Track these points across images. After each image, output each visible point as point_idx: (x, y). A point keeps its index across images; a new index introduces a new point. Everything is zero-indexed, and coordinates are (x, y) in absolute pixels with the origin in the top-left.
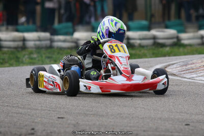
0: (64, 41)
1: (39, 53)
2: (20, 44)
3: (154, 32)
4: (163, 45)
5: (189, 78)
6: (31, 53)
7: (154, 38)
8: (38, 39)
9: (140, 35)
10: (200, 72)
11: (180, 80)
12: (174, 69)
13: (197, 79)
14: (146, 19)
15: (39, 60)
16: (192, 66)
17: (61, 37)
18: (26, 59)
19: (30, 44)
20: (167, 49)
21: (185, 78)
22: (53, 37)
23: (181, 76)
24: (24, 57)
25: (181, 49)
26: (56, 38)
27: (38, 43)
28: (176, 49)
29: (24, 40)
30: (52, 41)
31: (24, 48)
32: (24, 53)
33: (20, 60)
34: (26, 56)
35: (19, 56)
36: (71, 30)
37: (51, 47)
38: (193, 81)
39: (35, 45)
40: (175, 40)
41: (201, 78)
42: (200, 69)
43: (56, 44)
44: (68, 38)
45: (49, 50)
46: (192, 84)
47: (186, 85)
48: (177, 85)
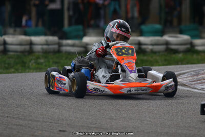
0: (73, 46)
1: (46, 58)
2: (27, 47)
3: (167, 38)
4: (176, 52)
5: (200, 89)
6: (38, 58)
7: (167, 43)
8: (45, 43)
9: (152, 41)
11: (190, 91)
12: (185, 79)
14: (160, 23)
15: (46, 65)
16: (203, 76)
17: (70, 42)
18: (32, 64)
19: (38, 48)
20: (180, 55)
21: (196, 89)
22: (61, 41)
23: (192, 86)
24: (30, 61)
25: (195, 56)
26: (65, 42)
27: (45, 47)
28: (189, 56)
29: (31, 44)
30: (60, 45)
31: (31, 52)
32: (31, 57)
33: (27, 65)
34: (33, 61)
35: (25, 60)
36: (81, 33)
37: (59, 51)
38: (203, 92)
39: (42, 49)
40: (189, 46)
43: (64, 49)
44: (76, 42)
45: (57, 55)
46: (203, 95)
47: (196, 96)
48: (186, 96)
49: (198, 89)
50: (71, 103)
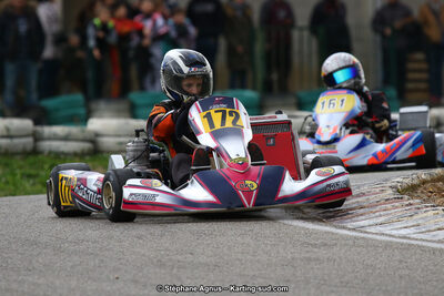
0: (66, 138)
1: (7, 165)
5: (353, 229)
8: (5, 133)
10: (377, 214)
11: (333, 234)
13: (372, 230)
14: (254, 88)
15: (7, 183)
16: (359, 199)
17: (59, 130)
21: (344, 228)
22: (39, 128)
26: (47, 130)
27: (4, 142)
30: (37, 138)
36: (82, 111)
37: (35, 152)
38: (362, 235)
41: (379, 229)
42: (378, 208)
43: (46, 145)
44: (74, 130)
45: (32, 159)
46: (361, 242)
47: (346, 245)
48: (326, 245)
49: (349, 229)
50: (70, 264)
